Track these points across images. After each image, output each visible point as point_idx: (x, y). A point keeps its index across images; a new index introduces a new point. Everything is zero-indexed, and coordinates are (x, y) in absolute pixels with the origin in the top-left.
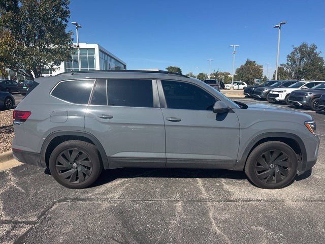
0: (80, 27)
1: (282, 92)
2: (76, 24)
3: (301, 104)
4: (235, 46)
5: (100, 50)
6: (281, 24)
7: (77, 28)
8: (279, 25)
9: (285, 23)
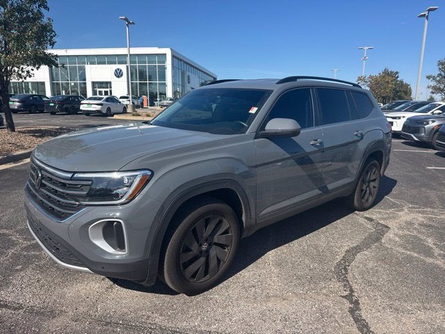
1: (399, 118)
2: (126, 19)
3: (416, 139)
5: (173, 57)
6: (429, 10)
7: (127, 25)
8: (426, 13)
9: (436, 9)
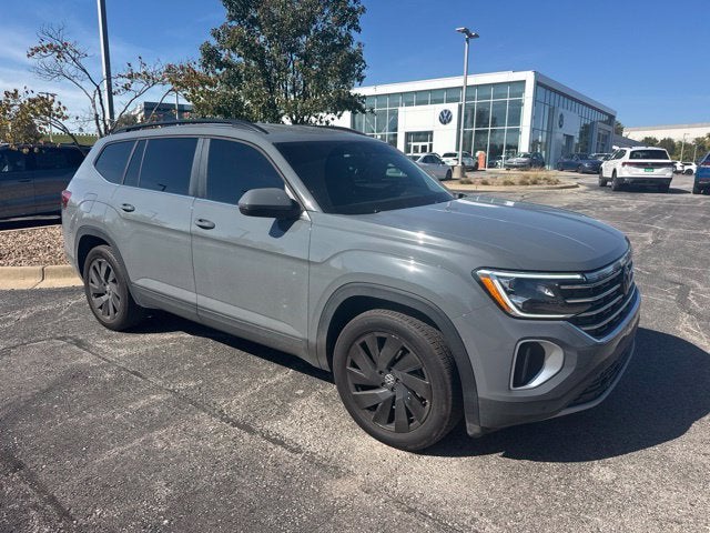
0: (476, 36)
2: (466, 31)
7: (467, 40)
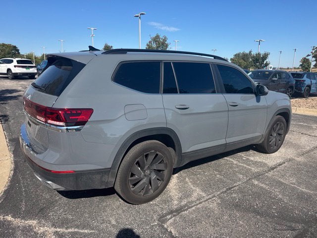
4: (93, 29)
